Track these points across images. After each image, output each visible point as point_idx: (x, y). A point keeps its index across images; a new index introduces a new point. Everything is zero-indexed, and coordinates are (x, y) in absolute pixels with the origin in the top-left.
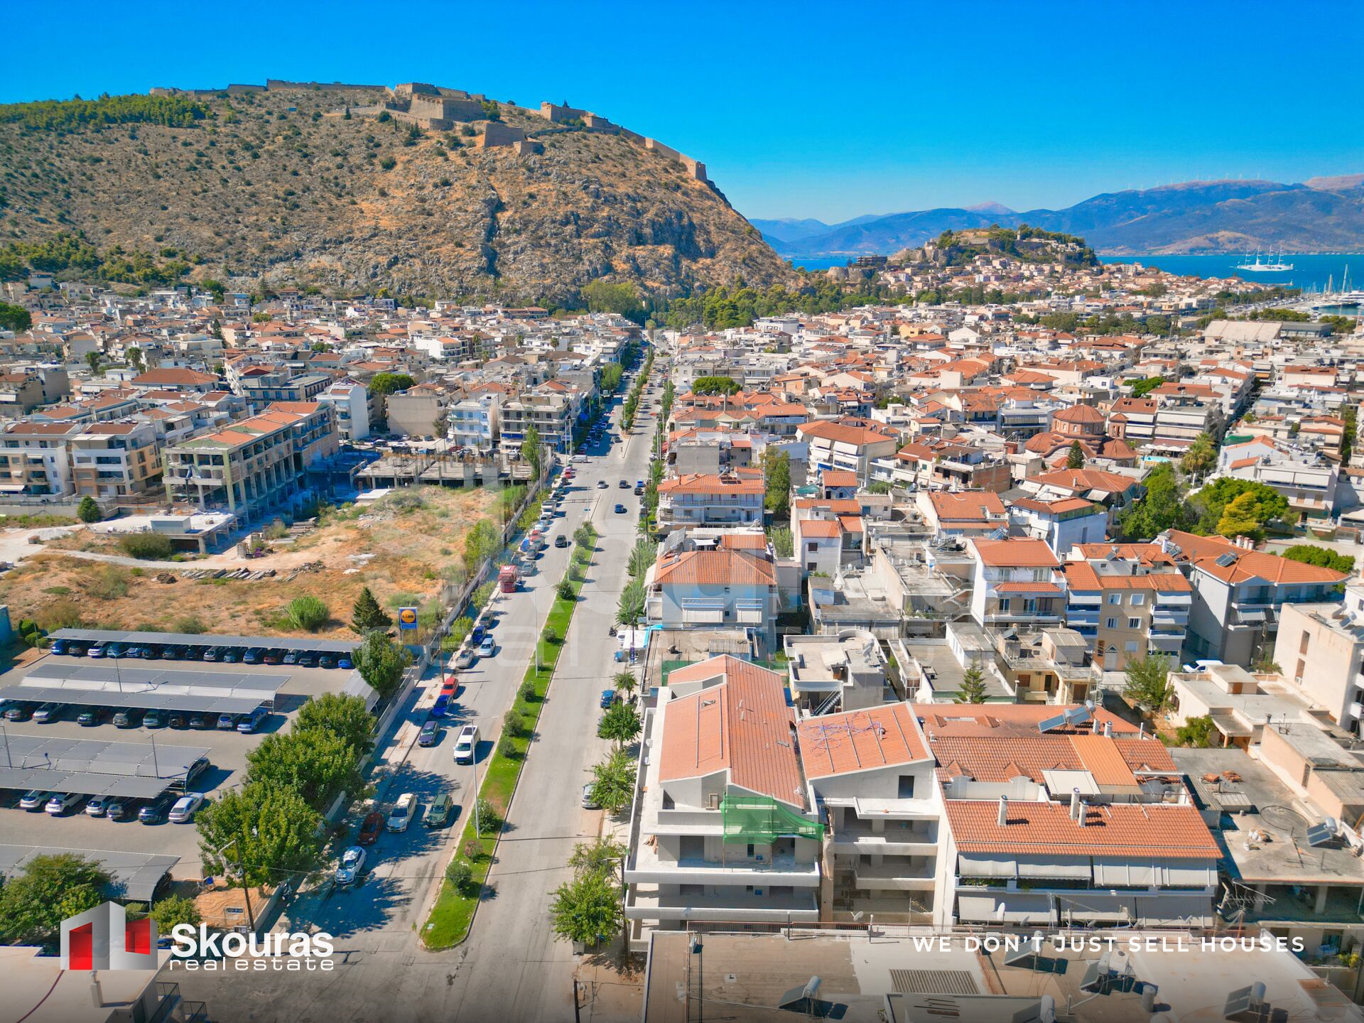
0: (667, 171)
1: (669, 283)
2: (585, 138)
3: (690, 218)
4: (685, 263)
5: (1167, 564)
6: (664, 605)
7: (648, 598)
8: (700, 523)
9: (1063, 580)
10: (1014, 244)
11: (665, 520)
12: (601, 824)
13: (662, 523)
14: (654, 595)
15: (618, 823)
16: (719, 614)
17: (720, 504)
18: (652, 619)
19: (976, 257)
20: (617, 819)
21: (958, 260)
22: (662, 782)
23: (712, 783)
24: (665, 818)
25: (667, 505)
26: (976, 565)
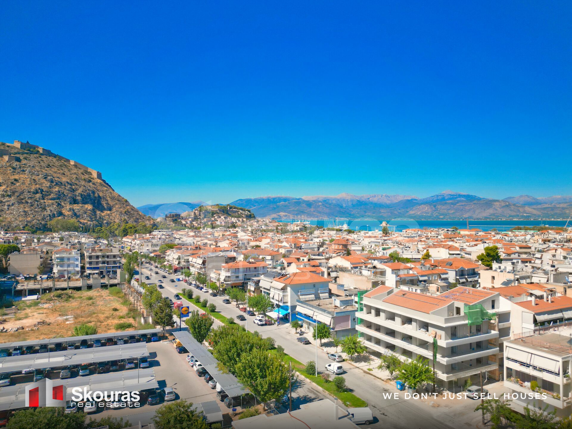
0: (83, 174)
1: (92, 221)
2: (40, 157)
3: (98, 194)
4: (98, 212)
5: (437, 266)
6: (291, 295)
7: (281, 294)
8: (243, 281)
9: (415, 272)
10: (227, 211)
11: (227, 282)
12: (352, 365)
13: (226, 283)
14: (283, 292)
15: (358, 363)
16: (313, 296)
17: (250, 272)
18: (284, 303)
19: (215, 215)
20: (356, 362)
21: (208, 216)
22: (430, 313)
23: (450, 308)
24: (447, 321)
25: (229, 274)
26: (385, 271)
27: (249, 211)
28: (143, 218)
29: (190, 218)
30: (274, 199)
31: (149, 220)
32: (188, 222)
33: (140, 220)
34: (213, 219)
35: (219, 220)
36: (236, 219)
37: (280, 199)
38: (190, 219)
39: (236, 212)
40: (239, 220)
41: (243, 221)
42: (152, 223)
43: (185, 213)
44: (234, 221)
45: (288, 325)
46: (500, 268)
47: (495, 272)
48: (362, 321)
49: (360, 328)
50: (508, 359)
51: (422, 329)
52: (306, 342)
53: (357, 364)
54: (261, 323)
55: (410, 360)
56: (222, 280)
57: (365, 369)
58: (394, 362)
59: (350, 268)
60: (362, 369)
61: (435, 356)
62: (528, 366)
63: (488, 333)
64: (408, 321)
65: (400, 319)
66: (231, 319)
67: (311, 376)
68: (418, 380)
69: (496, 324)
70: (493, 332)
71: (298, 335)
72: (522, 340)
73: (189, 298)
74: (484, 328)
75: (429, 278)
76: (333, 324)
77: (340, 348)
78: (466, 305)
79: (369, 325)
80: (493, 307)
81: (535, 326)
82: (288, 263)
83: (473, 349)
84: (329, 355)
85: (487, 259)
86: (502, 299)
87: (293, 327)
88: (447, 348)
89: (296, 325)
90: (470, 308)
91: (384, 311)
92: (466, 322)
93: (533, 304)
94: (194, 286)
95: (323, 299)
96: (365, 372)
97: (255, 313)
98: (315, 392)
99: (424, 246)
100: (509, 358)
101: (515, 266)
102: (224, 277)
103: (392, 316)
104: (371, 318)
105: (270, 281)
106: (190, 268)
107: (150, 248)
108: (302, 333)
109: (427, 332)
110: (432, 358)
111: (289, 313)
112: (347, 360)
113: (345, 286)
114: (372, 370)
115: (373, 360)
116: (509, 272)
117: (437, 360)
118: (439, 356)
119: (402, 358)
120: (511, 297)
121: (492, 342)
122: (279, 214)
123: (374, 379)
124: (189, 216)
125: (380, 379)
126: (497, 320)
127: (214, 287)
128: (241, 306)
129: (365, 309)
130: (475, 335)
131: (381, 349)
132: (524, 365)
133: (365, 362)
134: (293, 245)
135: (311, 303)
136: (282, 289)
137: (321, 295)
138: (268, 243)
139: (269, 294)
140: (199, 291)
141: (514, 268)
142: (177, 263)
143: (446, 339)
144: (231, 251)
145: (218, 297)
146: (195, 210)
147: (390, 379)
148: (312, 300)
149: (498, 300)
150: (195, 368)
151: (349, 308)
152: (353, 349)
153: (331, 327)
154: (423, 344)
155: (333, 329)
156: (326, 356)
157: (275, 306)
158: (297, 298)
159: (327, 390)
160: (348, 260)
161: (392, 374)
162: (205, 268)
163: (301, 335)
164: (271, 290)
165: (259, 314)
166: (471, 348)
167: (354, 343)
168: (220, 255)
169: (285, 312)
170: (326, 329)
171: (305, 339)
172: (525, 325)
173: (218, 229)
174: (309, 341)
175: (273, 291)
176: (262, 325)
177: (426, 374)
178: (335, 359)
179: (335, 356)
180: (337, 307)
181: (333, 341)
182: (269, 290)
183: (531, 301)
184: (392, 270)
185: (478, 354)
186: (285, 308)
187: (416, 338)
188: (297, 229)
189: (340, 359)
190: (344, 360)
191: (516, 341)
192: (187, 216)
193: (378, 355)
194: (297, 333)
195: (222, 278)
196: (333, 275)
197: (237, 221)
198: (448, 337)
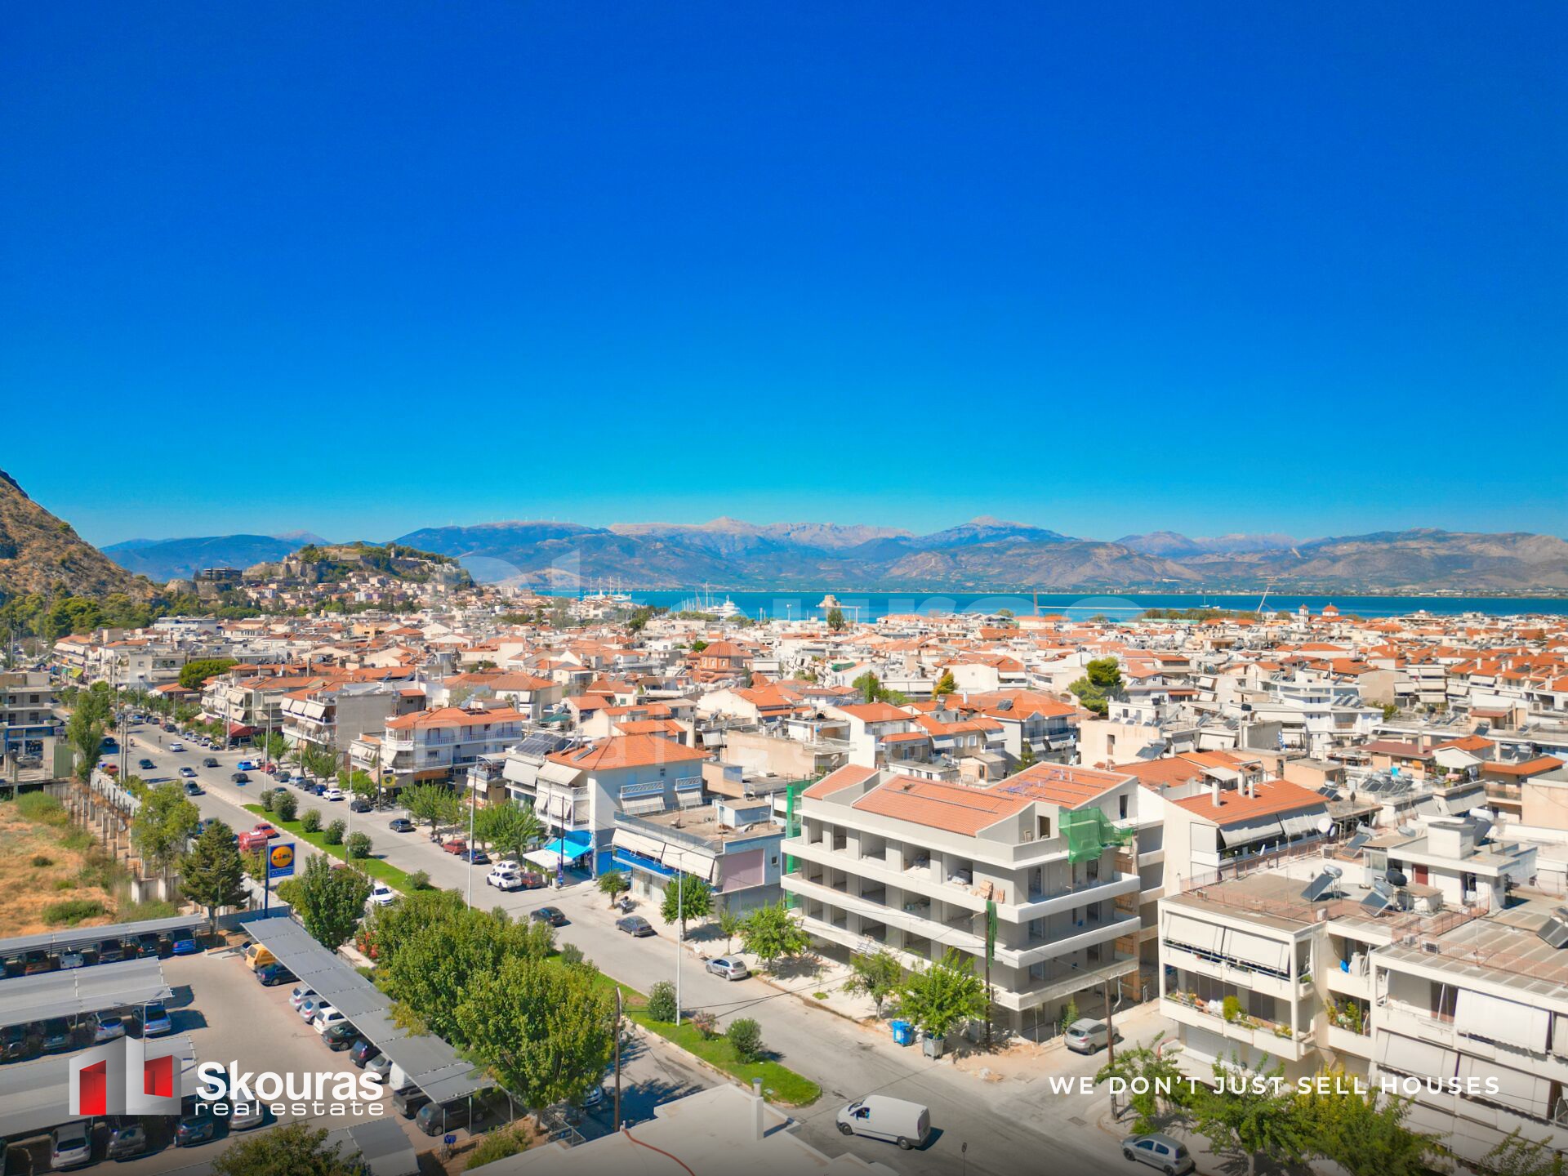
5: (975, 711)
6: (597, 801)
7: (570, 798)
8: (449, 766)
9: (924, 729)
10: (389, 561)
11: (402, 768)
12: (773, 985)
13: (399, 771)
14: (576, 793)
15: (788, 979)
16: (660, 800)
17: (471, 739)
18: (576, 823)
19: (351, 574)
20: (782, 977)
21: (330, 577)
22: (976, 834)
23: (1025, 818)
24: (1019, 853)
25: (407, 746)
26: (849, 726)
27: (456, 565)
28: (122, 581)
29: (273, 582)
30: (527, 529)
31: (141, 587)
32: (268, 593)
33: (110, 588)
34: (344, 585)
35: (363, 588)
36: (414, 585)
37: (544, 531)
38: (274, 586)
39: (414, 565)
40: (423, 590)
41: (436, 592)
42: (150, 595)
43: (257, 567)
44: (410, 592)
45: (587, 884)
46: (1126, 713)
47: (1115, 725)
48: (799, 864)
49: (793, 883)
50: (1169, 943)
51: (956, 879)
52: (642, 929)
53: (786, 984)
54: (511, 883)
55: (928, 964)
56: (386, 764)
57: (809, 994)
58: (886, 969)
59: (754, 722)
60: (799, 996)
61: (990, 948)
62: (1216, 959)
63: (1113, 880)
64: (919, 857)
65: (899, 853)
66: (421, 875)
67: (664, 1024)
68: (949, 1013)
69: (1133, 855)
70: (1126, 877)
71: (619, 911)
72: (1201, 895)
73: (284, 820)
74: (1104, 869)
75: (957, 742)
76: (719, 874)
77: (737, 942)
78: (1063, 810)
79: (817, 873)
80: (1123, 814)
81: (1221, 858)
82: (581, 711)
83: (1081, 924)
84: (710, 963)
85: (1094, 690)
86: (1143, 792)
87: (605, 889)
88: (1020, 925)
89: (615, 886)
90: (1075, 816)
91: (857, 834)
92: (1065, 854)
93: (1215, 802)
94: (296, 782)
95: (688, 807)
96: (808, 1003)
97: (491, 856)
98: (677, 1067)
99: (937, 660)
100: (1171, 942)
101: (1160, 709)
102: (395, 754)
103: (877, 847)
104: (823, 854)
105: (537, 761)
106: (284, 730)
107: (148, 671)
108: (629, 907)
109: (968, 886)
110: (982, 953)
111: (590, 853)
112: (757, 973)
113: (744, 770)
114: (827, 997)
115: (827, 969)
116: (1147, 724)
117: (997, 957)
118: (999, 947)
119: (907, 960)
120: (1163, 787)
121: (1124, 904)
122: (543, 572)
123: (834, 1020)
124: (271, 575)
125: (849, 1018)
126: (1135, 846)
127: (362, 784)
128: (447, 838)
129: (805, 829)
130: (1086, 888)
131: (849, 938)
132: (1208, 959)
133: (806, 975)
134: (593, 660)
135: (655, 819)
136: (571, 785)
137: (681, 797)
138: (519, 657)
139: (532, 800)
140: (315, 797)
141: (1158, 713)
142: (240, 715)
143: (1017, 902)
144: (412, 679)
145: (375, 813)
146: (290, 559)
147: (874, 1017)
148: (657, 813)
149: (1135, 795)
150: (319, 1027)
151: (761, 831)
152: (774, 940)
153: (713, 884)
154: (960, 918)
155: (719, 888)
156: (701, 966)
157: (548, 833)
158: (615, 808)
159: (709, 1061)
160: (751, 700)
161: (879, 1004)
162: (331, 729)
163: (626, 911)
164: (539, 787)
165: (501, 858)
166: (1074, 922)
167: (779, 926)
168: (377, 692)
169: (580, 850)
170: (699, 892)
171: (640, 921)
172: (1198, 856)
173: (363, 614)
174: (650, 927)
175: (546, 790)
176: (513, 889)
177: (969, 997)
178: (726, 973)
179: (728, 965)
180: (729, 828)
181: (717, 922)
182: (533, 788)
183: (1210, 794)
184: (867, 724)
185: (1093, 936)
186: (581, 838)
187: (941, 902)
188: (596, 616)
189: (740, 973)
190: (749, 975)
191: (1184, 898)
192: (262, 576)
193: (841, 953)
194: (615, 907)
195: (388, 757)
196: (710, 740)
197: (419, 593)
198: (1021, 897)
